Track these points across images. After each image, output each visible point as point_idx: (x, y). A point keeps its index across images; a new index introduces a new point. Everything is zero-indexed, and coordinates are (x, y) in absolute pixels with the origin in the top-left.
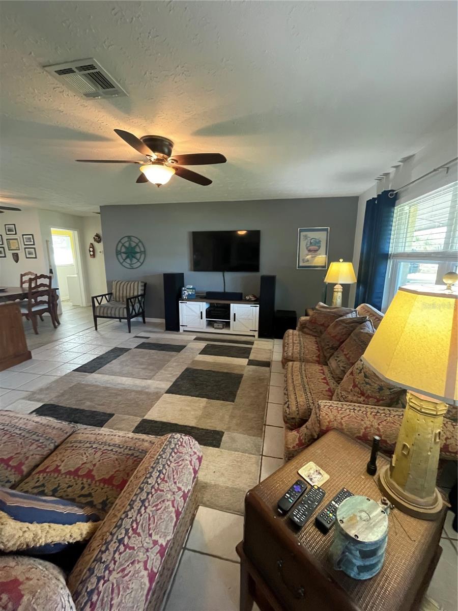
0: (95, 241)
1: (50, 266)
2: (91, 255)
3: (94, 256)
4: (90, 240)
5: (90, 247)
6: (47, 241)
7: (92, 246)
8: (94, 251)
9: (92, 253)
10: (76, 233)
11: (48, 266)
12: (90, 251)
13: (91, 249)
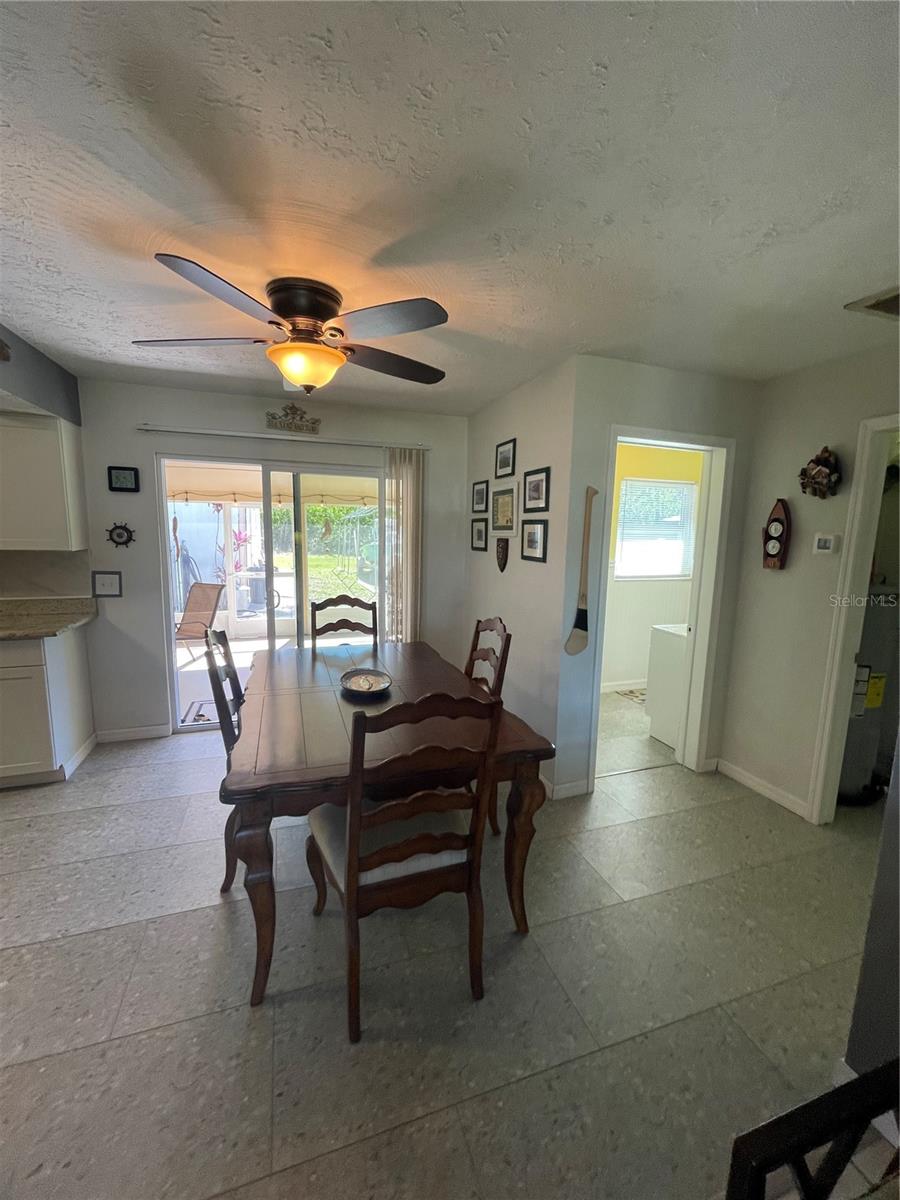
0: (804, 487)
1: (583, 597)
2: (767, 555)
3: (782, 560)
4: (781, 481)
5: (772, 520)
6: (591, 493)
7: (784, 512)
8: (786, 540)
9: (774, 547)
10: (721, 455)
11: (575, 596)
12: (768, 537)
13: (776, 529)
